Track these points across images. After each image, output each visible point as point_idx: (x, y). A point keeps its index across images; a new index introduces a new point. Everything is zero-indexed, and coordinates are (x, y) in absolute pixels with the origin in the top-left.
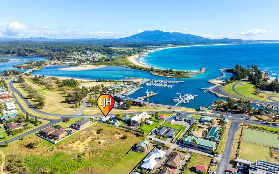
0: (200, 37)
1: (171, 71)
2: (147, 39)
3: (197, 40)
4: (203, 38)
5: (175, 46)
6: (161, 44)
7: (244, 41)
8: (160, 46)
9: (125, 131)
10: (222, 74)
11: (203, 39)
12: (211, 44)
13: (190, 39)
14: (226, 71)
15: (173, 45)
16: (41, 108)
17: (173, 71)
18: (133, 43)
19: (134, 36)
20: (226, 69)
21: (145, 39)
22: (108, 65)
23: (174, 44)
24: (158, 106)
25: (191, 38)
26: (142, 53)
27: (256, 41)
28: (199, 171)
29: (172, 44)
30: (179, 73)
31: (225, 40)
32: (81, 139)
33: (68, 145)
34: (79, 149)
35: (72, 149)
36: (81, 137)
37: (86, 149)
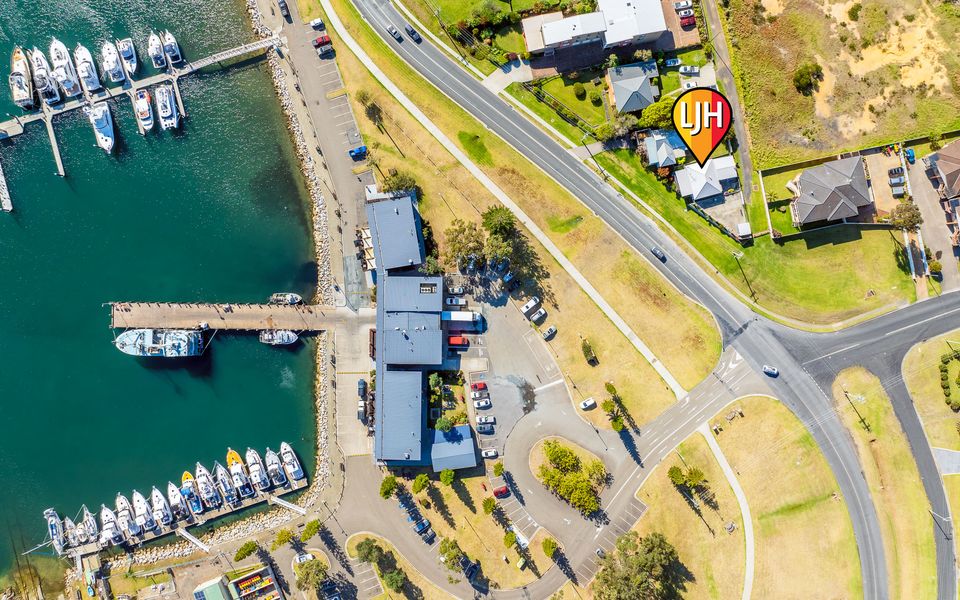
32: (888, 91)
33: (943, 94)
34: (929, 33)
35: (948, 50)
36: (885, 98)
37: (910, 18)
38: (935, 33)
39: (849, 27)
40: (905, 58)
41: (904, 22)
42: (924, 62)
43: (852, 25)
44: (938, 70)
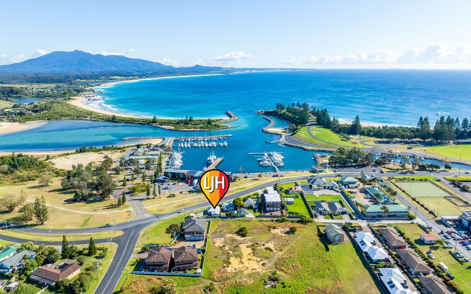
0: (158, 64)
1: (190, 120)
2: (60, 67)
5: (127, 79)
6: (100, 76)
7: (225, 69)
8: (99, 79)
9: (276, 221)
10: (266, 119)
12: (184, 75)
13: (142, 66)
15: (124, 78)
16: (40, 225)
17: (194, 121)
18: (36, 74)
19: (31, 61)
21: (56, 67)
22: (48, 119)
23: (125, 76)
24: (260, 176)
25: (143, 65)
26: (85, 93)
27: (240, 69)
28: (430, 241)
29: (121, 76)
30: (209, 122)
31: (197, 69)
32: (231, 252)
33: (223, 269)
34: (255, 269)
35: (245, 274)
36: (227, 250)
37: (263, 265)
38: (254, 271)
39: (262, 246)
40: (244, 260)
41: (262, 262)
42: (241, 266)
43: (263, 247)
44: (235, 269)
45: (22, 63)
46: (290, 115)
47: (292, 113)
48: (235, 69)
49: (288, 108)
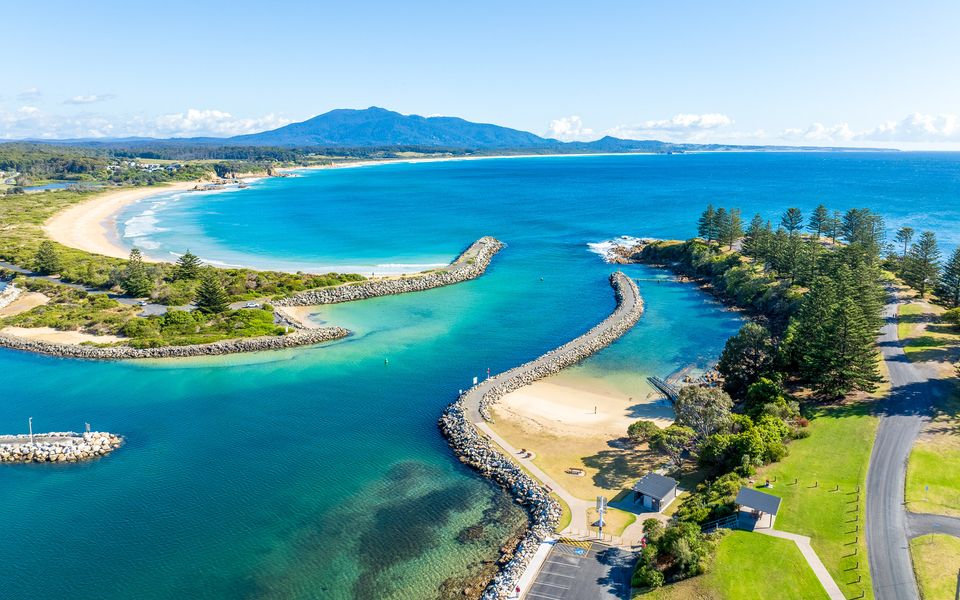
0: (527, 134)
3: (515, 142)
4: (535, 136)
6: (375, 151)
7: (668, 146)
8: (367, 157)
10: (616, 287)
11: (536, 141)
13: (494, 138)
14: (636, 257)
15: (422, 154)
19: (291, 128)
20: (630, 243)
21: (331, 137)
23: (426, 151)
25: (497, 137)
29: (418, 151)
31: (608, 143)
45: (276, 132)
46: (759, 271)
47: (773, 263)
48: (692, 145)
49: (752, 235)
